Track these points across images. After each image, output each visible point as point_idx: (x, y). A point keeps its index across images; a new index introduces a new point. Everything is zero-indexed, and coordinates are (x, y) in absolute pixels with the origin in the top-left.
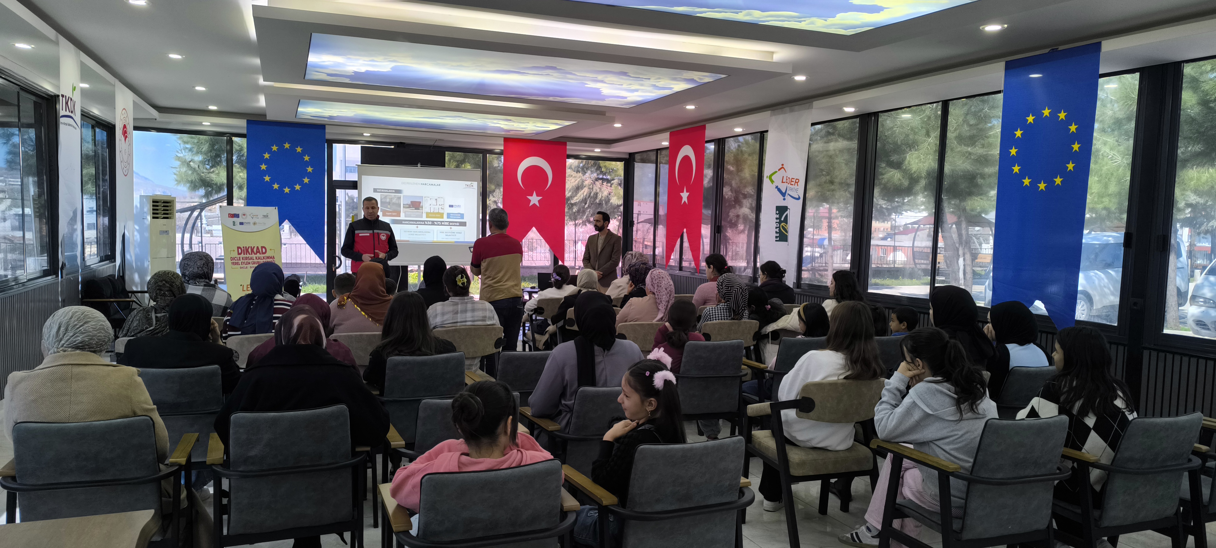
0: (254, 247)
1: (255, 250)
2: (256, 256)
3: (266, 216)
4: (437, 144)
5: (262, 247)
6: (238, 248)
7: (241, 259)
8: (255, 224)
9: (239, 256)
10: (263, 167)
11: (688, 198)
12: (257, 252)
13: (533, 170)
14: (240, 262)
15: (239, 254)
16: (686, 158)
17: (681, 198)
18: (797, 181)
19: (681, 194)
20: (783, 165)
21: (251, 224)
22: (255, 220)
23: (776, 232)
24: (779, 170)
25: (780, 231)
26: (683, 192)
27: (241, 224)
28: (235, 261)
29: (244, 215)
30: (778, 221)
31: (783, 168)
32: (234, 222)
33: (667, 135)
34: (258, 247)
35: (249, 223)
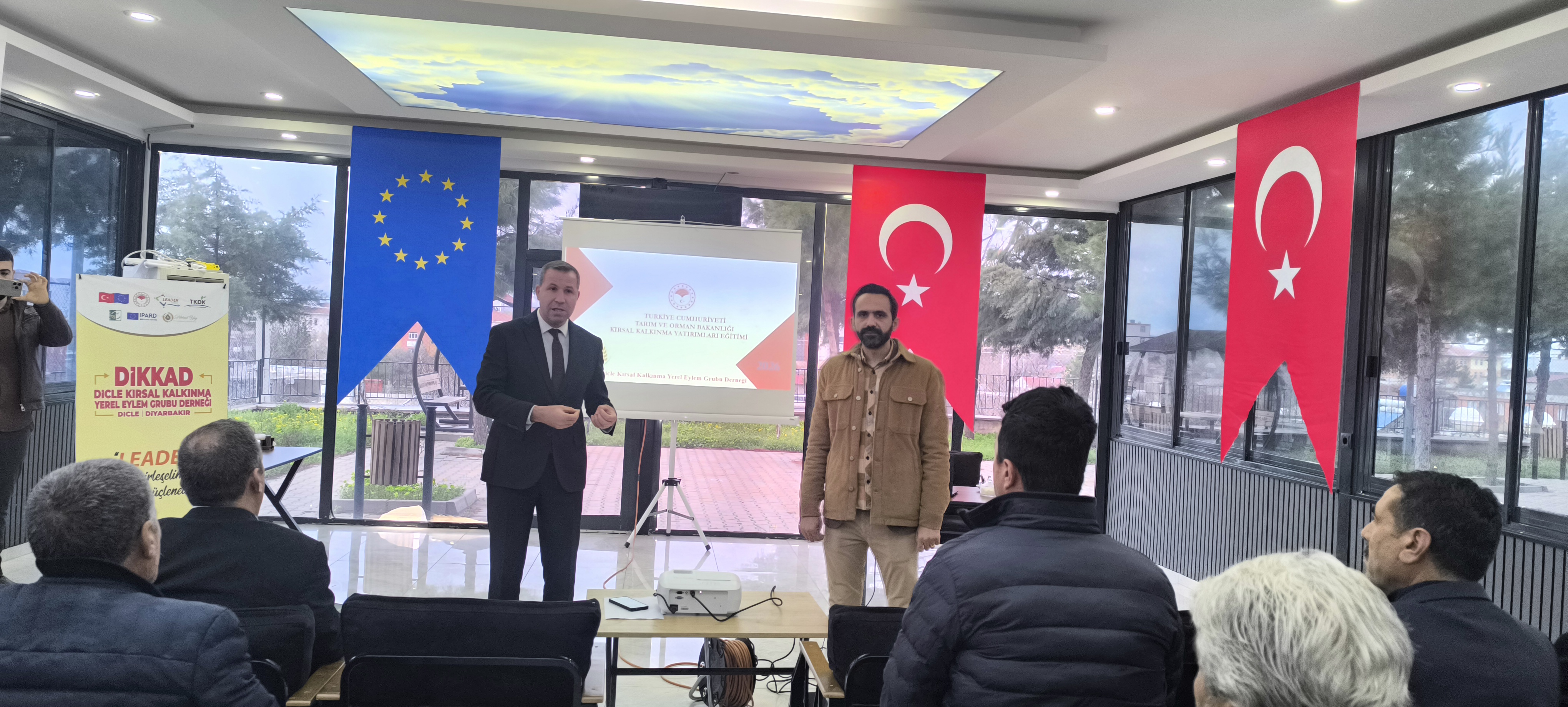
0: (161, 369)
1: (163, 376)
2: (165, 388)
3: (199, 303)
4: (726, 181)
5: (183, 370)
6: (119, 370)
7: (124, 394)
8: (168, 318)
9: (120, 388)
10: (379, 218)
11: (1296, 279)
12: (168, 380)
13: (914, 233)
14: (120, 401)
15: (118, 383)
17: (1274, 284)
19: (1273, 272)
21: (159, 318)
22: (169, 309)
26: (1279, 269)
27: (132, 316)
28: (105, 399)
29: (142, 297)
32: (113, 313)
34: (171, 370)
35: (153, 316)
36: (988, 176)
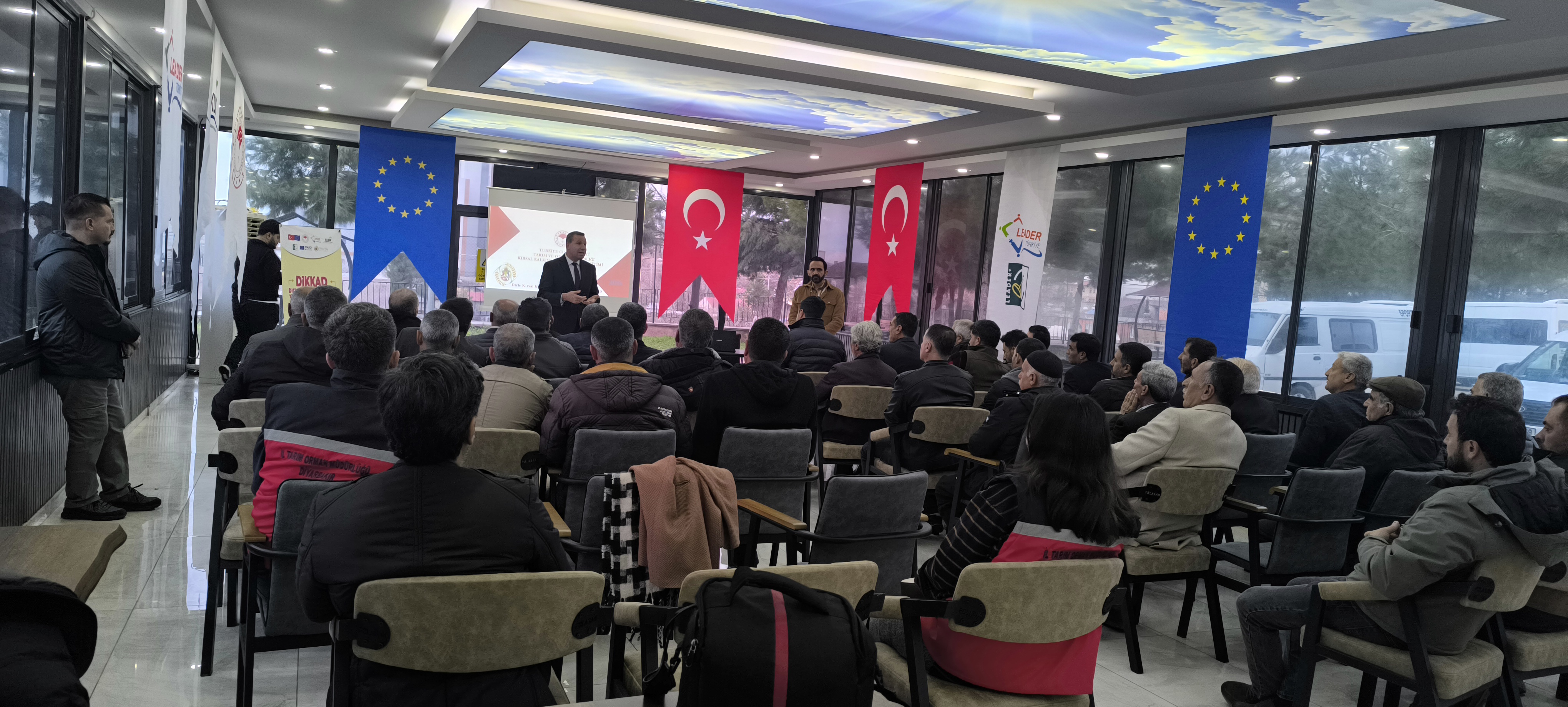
0: (314, 277)
3: (329, 241)
4: (587, 167)
6: (297, 277)
8: (316, 249)
10: (378, 184)
11: (897, 248)
13: (703, 206)
16: (897, 201)
17: (888, 248)
18: (1039, 235)
19: (888, 243)
20: (1019, 215)
21: (313, 249)
22: (317, 244)
23: (1007, 294)
24: (1015, 221)
25: (1012, 294)
26: (890, 241)
27: (302, 248)
29: (305, 237)
30: (1010, 280)
31: (1019, 219)
32: (294, 246)
33: (873, 172)
35: (310, 248)
36: (746, 174)
